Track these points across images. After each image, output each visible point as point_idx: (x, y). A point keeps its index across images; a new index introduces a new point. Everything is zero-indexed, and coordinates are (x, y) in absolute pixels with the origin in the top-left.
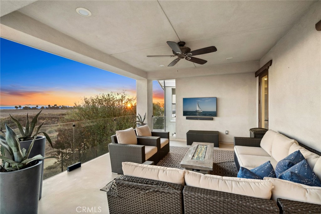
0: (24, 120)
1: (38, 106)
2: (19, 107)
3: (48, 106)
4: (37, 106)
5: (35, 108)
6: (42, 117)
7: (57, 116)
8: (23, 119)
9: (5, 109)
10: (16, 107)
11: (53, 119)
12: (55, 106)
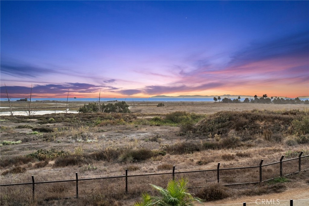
0: (236, 119)
1: (241, 97)
2: (218, 99)
3: (254, 98)
4: (239, 98)
5: (237, 100)
6: (259, 116)
7: (281, 116)
8: (234, 117)
9: (204, 101)
10: (215, 99)
11: (276, 121)
12: (265, 98)
